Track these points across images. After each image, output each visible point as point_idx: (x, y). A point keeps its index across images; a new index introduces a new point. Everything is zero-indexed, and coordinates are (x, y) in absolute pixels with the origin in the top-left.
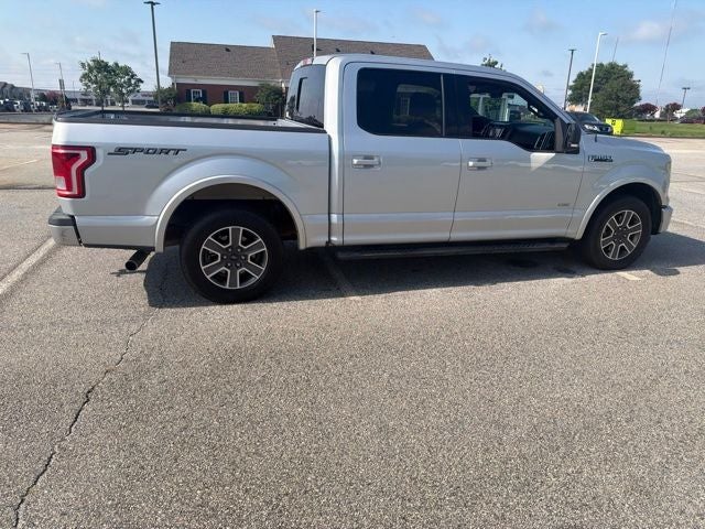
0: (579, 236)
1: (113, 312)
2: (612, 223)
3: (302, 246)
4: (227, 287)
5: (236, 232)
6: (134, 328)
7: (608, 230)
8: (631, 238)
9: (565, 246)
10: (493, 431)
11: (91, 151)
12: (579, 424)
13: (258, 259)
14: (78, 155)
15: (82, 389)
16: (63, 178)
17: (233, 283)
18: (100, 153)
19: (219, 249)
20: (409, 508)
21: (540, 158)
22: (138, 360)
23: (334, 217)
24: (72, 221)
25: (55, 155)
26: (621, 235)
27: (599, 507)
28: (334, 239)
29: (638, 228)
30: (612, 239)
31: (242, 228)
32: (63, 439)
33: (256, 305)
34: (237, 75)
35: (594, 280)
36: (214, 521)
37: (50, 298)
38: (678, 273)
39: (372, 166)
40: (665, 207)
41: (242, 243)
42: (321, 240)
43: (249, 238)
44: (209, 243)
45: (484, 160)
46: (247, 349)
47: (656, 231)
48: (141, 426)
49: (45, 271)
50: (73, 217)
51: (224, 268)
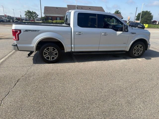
0: (128, 50)
1: (25, 65)
2: (136, 47)
3: (65, 51)
4: (49, 60)
5: (51, 48)
6: (29, 68)
7: (135, 49)
8: (141, 51)
9: (124, 52)
10: (100, 90)
11: (20, 31)
12: (119, 90)
13: (56, 54)
15: (17, 79)
16: (14, 36)
17: (51, 59)
18: (22, 31)
19: (48, 52)
20: (79, 104)
21: (119, 33)
22: (29, 74)
23: (72, 45)
24: (16, 45)
25: (13, 31)
26: (138, 50)
27: (119, 105)
28: (72, 50)
29: (142, 49)
30: (136, 51)
31: (52, 47)
32: (12, 89)
33: (55, 64)
34: (59, 14)
35: (131, 60)
36: (39, 105)
37: (13, 62)
38: (151, 59)
39: (81, 34)
40: (149, 44)
41: (52, 50)
42: (70, 50)
43: (54, 50)
44: (45, 50)
45: (106, 33)
46: (52, 73)
47: (146, 49)
48: (28, 87)
49: (13, 56)
50: (17, 44)
51: (49, 56)
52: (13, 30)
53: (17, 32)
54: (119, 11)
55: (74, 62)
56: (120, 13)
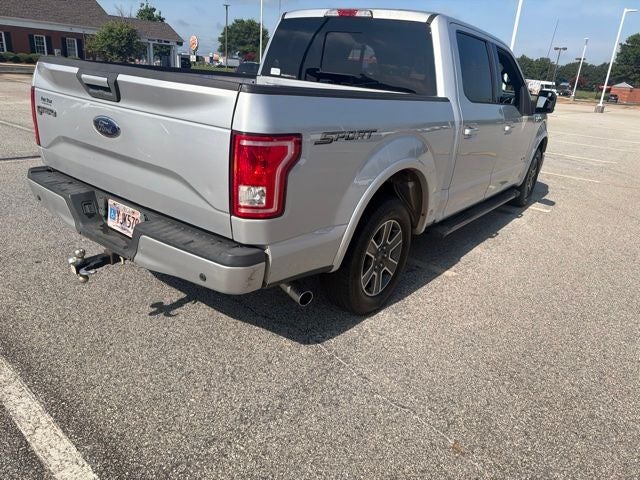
0: (521, 182)
4: (374, 294)
5: (388, 227)
14: (287, 147)
17: (377, 287)
31: (392, 222)
41: (389, 238)
44: (371, 247)
51: (374, 273)
52: (235, 137)
53: (285, 149)
54: (154, 10)
55: (436, 275)
56: (162, 20)
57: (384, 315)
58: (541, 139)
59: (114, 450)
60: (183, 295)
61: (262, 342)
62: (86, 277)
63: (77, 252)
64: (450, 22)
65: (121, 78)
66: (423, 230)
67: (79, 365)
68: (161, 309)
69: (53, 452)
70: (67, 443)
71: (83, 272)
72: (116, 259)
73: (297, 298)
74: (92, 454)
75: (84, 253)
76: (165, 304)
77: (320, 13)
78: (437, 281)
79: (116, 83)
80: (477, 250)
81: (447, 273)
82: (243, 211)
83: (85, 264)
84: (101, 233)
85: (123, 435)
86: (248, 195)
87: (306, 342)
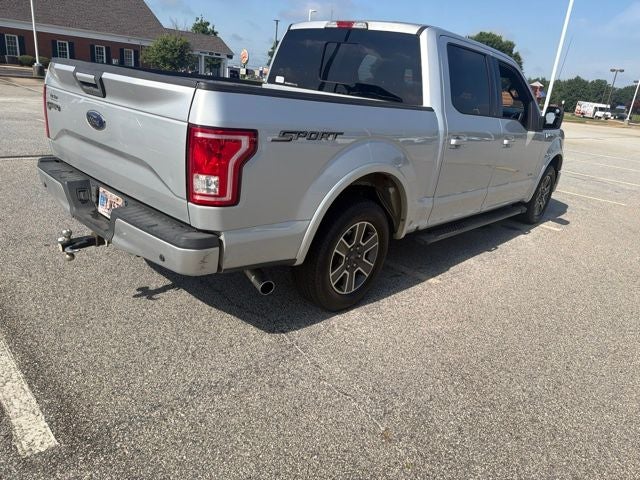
0: (529, 199)
4: (345, 292)
5: (361, 228)
14: (241, 141)
17: (350, 286)
18: (262, 138)
19: (346, 250)
31: (366, 223)
39: (460, 146)
41: (363, 240)
44: (340, 245)
51: (346, 272)
55: (420, 281)
56: (215, 34)
57: (355, 314)
58: (552, 156)
59: (69, 405)
60: (169, 282)
61: (229, 328)
62: (72, 255)
63: (64, 232)
64: (441, 35)
65: (106, 75)
66: (403, 236)
67: (58, 334)
68: (146, 292)
69: (16, 403)
70: (30, 395)
71: (68, 250)
72: (100, 241)
73: (259, 287)
74: (49, 406)
75: (70, 233)
76: (151, 288)
77: (321, 25)
78: (418, 288)
79: (101, 79)
80: (471, 262)
81: (432, 281)
82: (198, 198)
83: (71, 244)
84: (90, 217)
85: (79, 395)
86: (205, 184)
87: (271, 331)
